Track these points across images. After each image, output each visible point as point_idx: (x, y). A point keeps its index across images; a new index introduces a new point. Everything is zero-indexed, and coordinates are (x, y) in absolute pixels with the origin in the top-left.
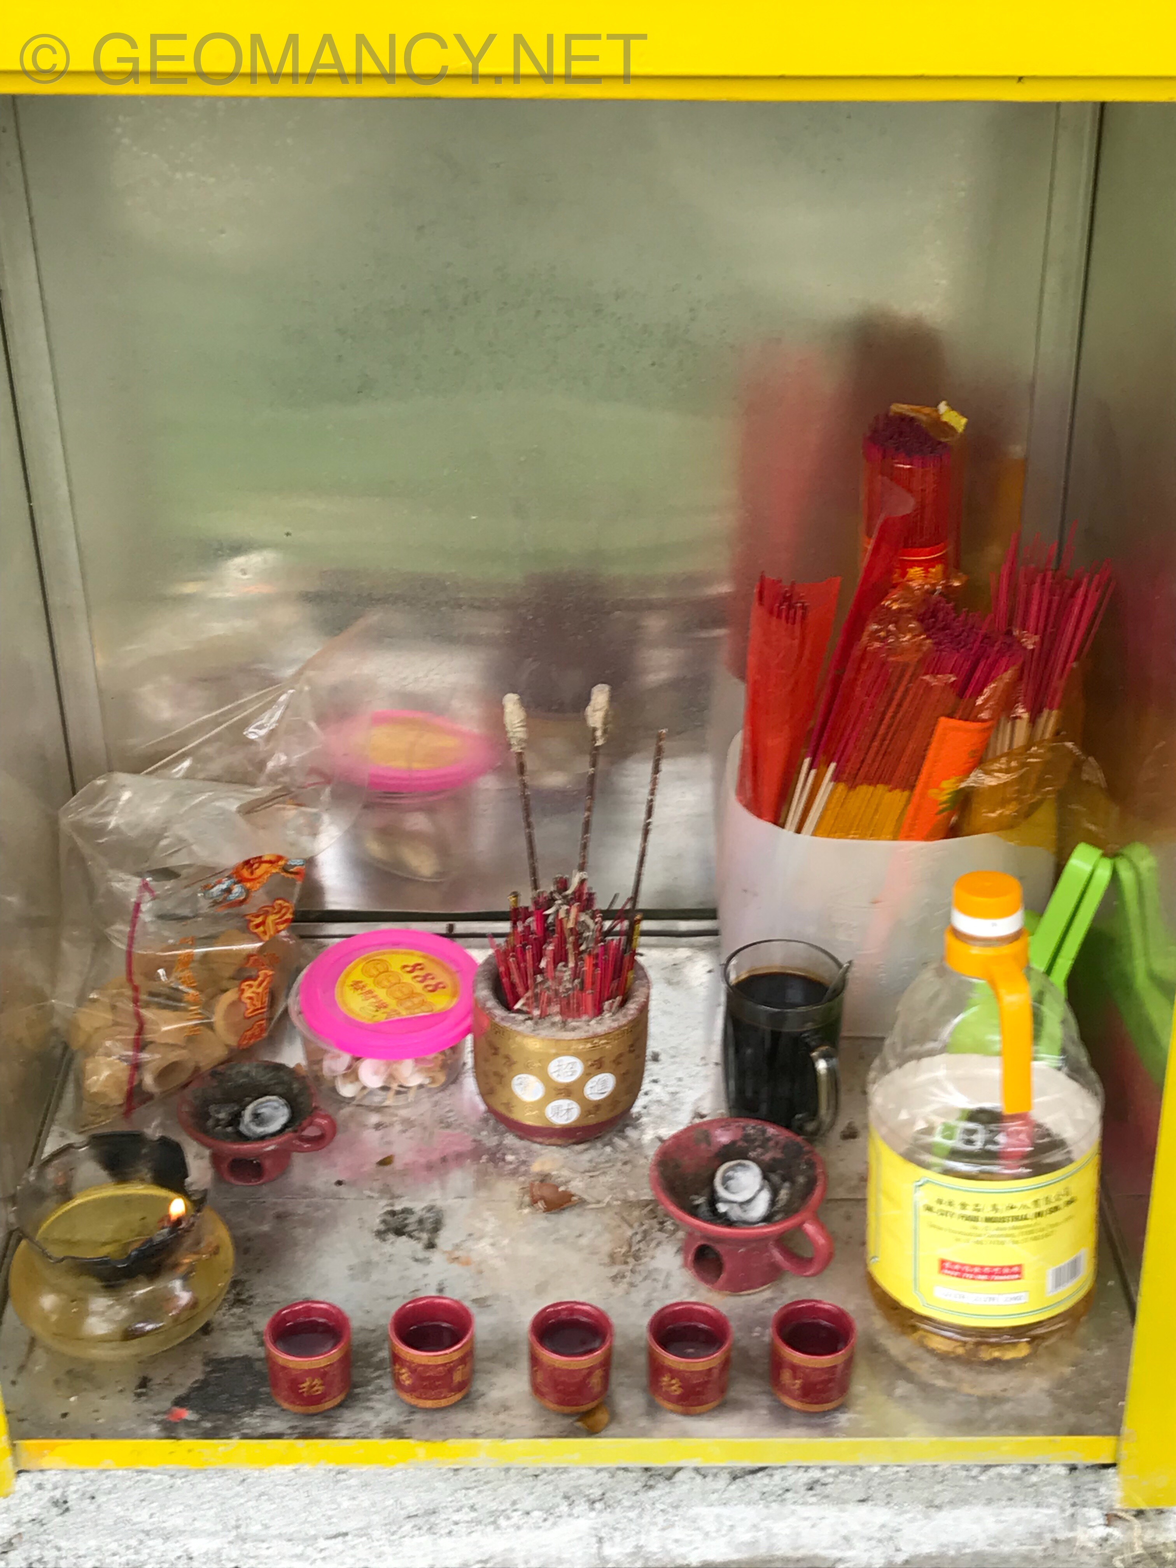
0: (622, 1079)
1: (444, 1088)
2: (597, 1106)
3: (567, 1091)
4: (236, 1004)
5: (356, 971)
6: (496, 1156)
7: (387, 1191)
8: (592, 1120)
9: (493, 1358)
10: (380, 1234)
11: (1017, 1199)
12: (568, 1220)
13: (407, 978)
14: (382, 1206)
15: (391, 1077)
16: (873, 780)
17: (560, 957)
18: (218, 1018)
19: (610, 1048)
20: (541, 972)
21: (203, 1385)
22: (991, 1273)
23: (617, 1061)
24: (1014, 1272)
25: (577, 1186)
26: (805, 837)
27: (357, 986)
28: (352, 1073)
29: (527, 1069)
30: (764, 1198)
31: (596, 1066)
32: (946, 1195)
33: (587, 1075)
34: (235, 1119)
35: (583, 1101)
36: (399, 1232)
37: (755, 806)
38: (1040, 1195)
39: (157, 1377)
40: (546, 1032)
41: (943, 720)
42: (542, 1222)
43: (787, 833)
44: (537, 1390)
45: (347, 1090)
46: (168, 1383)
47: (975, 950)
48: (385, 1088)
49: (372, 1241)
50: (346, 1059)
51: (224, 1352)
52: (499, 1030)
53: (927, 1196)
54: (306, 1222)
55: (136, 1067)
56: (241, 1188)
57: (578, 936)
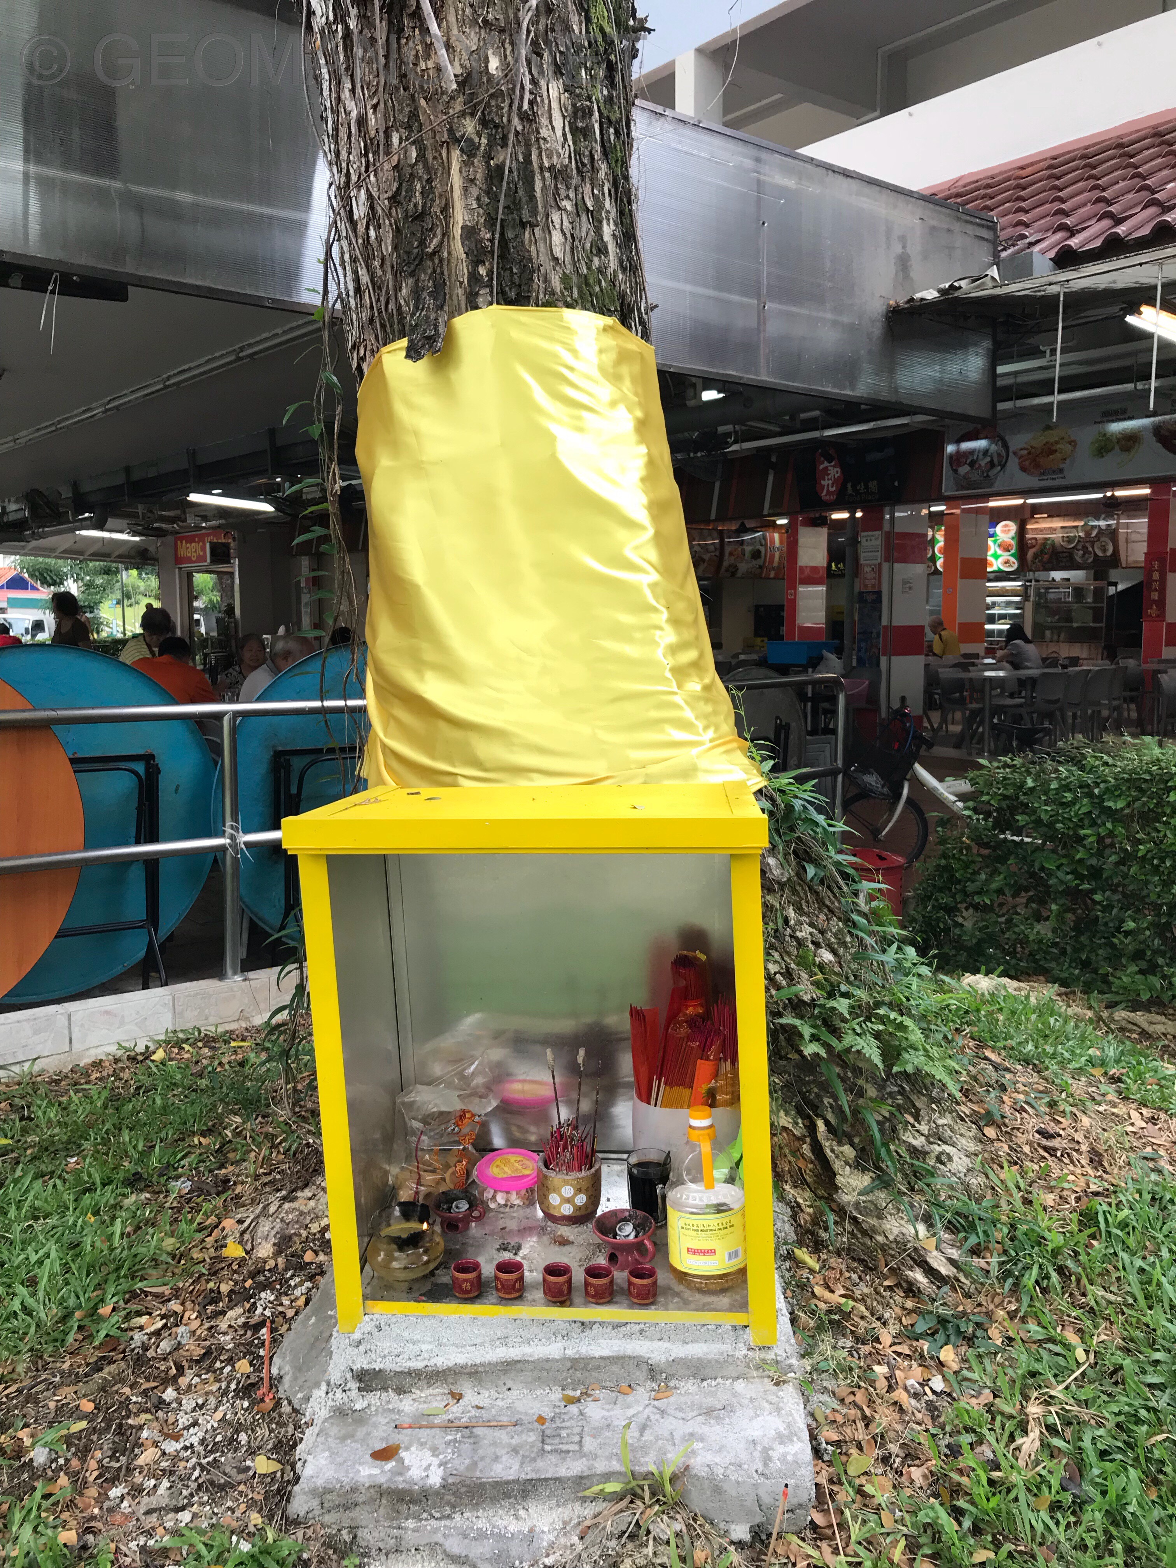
0: (589, 1198)
1: (528, 1206)
2: (580, 1208)
3: (568, 1201)
4: (453, 1173)
5: (498, 1162)
6: (544, 1229)
7: (502, 1237)
8: (578, 1213)
9: (533, 1287)
10: (498, 1250)
11: (711, 1223)
12: (567, 1248)
13: (516, 1165)
14: (501, 1241)
15: (507, 1200)
16: (678, 1085)
17: (565, 1148)
18: (447, 1176)
19: (584, 1185)
20: (558, 1153)
21: (430, 1291)
22: (705, 1252)
23: (587, 1190)
24: (712, 1252)
25: (572, 1238)
26: (658, 1107)
27: (497, 1166)
28: (494, 1198)
29: (554, 1191)
30: (633, 1234)
31: (579, 1191)
32: (688, 1221)
33: (575, 1195)
34: (450, 1208)
35: (574, 1205)
36: (505, 1250)
37: (640, 1097)
38: (719, 1221)
39: (415, 1287)
40: (560, 1176)
41: (699, 1061)
42: (557, 1248)
43: (652, 1107)
44: (545, 1293)
45: (492, 1205)
46: (419, 1290)
47: (697, 1132)
48: (506, 1205)
49: (495, 1252)
50: (492, 1191)
51: (439, 1282)
52: (546, 1177)
53: (681, 1223)
54: (472, 1246)
55: (417, 1193)
56: (451, 1234)
57: (572, 1140)
